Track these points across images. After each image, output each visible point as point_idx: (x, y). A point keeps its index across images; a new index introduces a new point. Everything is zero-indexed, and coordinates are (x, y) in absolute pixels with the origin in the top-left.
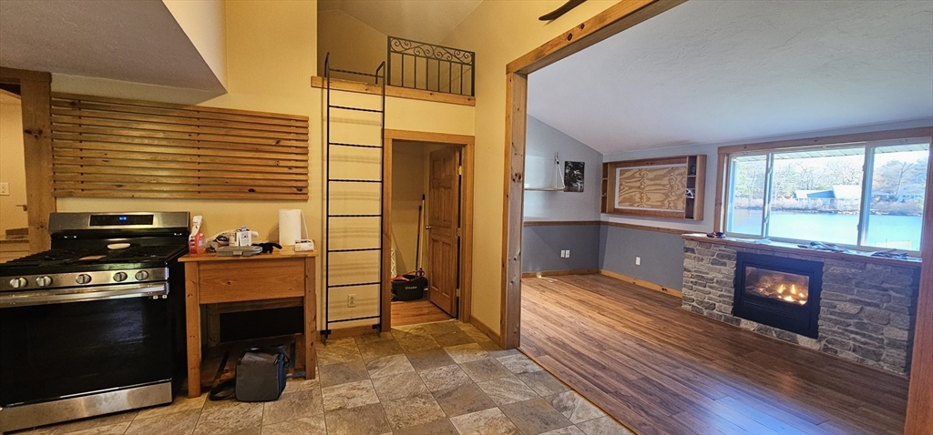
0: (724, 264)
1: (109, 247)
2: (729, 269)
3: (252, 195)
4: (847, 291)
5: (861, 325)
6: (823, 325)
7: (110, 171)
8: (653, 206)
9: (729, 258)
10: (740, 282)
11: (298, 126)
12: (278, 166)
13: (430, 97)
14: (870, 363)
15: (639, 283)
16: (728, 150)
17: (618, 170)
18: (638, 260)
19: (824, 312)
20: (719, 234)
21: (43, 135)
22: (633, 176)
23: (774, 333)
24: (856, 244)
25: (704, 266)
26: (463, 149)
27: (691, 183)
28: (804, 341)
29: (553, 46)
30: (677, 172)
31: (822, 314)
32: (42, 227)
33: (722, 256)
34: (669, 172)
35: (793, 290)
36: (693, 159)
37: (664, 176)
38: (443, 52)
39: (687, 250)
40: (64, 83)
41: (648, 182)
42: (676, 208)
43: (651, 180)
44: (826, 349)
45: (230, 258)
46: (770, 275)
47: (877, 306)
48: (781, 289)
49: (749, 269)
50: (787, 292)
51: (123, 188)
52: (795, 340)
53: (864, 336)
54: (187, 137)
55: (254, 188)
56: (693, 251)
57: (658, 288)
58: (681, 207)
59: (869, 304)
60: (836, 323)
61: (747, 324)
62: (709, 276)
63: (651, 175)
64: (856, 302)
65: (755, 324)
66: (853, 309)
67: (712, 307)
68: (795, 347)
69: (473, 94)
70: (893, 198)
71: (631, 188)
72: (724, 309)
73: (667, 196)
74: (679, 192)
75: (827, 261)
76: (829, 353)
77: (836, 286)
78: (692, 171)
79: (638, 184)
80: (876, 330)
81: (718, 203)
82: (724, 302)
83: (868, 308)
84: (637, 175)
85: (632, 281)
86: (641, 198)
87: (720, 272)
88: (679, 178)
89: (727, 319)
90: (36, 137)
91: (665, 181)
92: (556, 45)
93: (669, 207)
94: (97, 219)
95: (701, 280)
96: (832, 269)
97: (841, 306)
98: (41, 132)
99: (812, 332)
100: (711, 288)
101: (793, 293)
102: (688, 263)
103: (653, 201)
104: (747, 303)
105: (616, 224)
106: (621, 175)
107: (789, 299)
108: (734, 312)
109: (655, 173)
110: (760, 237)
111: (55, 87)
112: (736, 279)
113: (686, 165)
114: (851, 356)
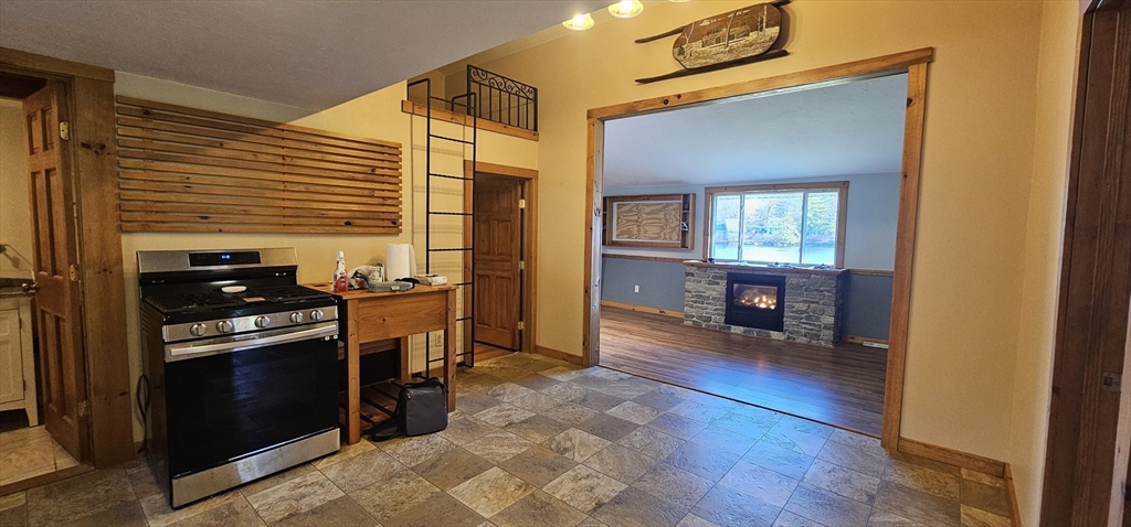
0: (718, 284)
1: (224, 289)
2: (722, 287)
3: (349, 229)
4: (800, 295)
5: (808, 318)
6: (787, 321)
7: (193, 198)
8: (650, 238)
9: (722, 278)
10: (730, 296)
11: (391, 152)
12: (373, 196)
13: (504, 130)
14: (814, 342)
15: (638, 309)
16: (712, 191)
17: (615, 204)
18: (637, 288)
19: (787, 312)
20: (711, 260)
21: (106, 151)
22: (630, 211)
23: (755, 332)
24: (798, 262)
25: (702, 287)
26: (527, 184)
27: (685, 217)
28: (775, 335)
29: (646, 105)
30: (671, 208)
31: (786, 314)
32: (105, 270)
33: (716, 278)
34: (664, 207)
35: (764, 299)
36: (686, 196)
37: (660, 210)
38: (513, 85)
39: (688, 274)
40: (130, 85)
41: (645, 216)
42: (671, 239)
43: (648, 214)
44: (789, 338)
45: (388, 294)
46: (750, 288)
47: (818, 303)
48: (756, 300)
49: (736, 286)
50: (761, 301)
51: (210, 220)
52: (769, 336)
53: (810, 324)
54: (280, 161)
55: (351, 221)
56: (693, 275)
57: (657, 312)
58: (675, 239)
59: (813, 302)
60: (794, 318)
61: (737, 330)
62: (707, 295)
63: (647, 210)
64: (805, 302)
65: (742, 328)
66: (803, 307)
67: (709, 319)
68: (770, 340)
69: (536, 129)
70: (764, 231)
71: (628, 221)
72: (719, 320)
73: (663, 229)
74: (673, 225)
75: (788, 275)
76: (791, 340)
77: (794, 292)
78: (685, 206)
79: (636, 218)
80: (818, 319)
81: (706, 234)
82: (718, 314)
83: (812, 305)
84: (635, 209)
85: (631, 308)
86: (639, 231)
87: (714, 290)
88: (673, 213)
89: (721, 328)
90: (96, 152)
91: (661, 215)
92: (650, 105)
93: (665, 239)
94: (196, 258)
95: (700, 298)
96: (791, 281)
97: (796, 305)
98: (103, 147)
99: (779, 327)
100: (708, 304)
101: (765, 302)
102: (689, 285)
103: (650, 232)
104: (737, 313)
105: (615, 256)
106: (618, 208)
107: (763, 306)
108: (726, 322)
109: (652, 208)
110: (737, 261)
111: (118, 90)
112: (727, 295)
113: (681, 201)
114: (803, 340)
